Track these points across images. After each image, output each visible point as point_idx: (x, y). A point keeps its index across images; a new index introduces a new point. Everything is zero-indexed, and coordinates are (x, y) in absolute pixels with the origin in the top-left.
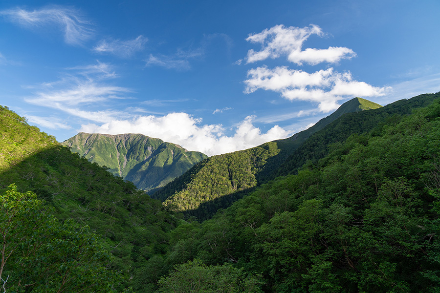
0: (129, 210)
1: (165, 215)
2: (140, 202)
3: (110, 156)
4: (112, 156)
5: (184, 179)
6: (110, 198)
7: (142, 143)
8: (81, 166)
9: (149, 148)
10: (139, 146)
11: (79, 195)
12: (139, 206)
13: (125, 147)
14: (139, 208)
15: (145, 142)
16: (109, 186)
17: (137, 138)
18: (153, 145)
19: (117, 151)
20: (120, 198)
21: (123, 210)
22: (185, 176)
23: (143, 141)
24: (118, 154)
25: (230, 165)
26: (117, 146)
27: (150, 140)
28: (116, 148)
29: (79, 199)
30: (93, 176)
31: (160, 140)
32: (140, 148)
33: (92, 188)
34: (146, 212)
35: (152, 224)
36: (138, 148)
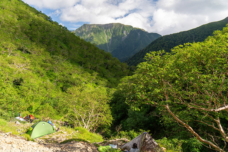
0: (107, 68)
1: (128, 72)
2: (114, 64)
3: (102, 38)
4: (103, 37)
5: (145, 51)
6: (96, 62)
7: (120, 29)
8: (80, 44)
9: (124, 31)
10: (118, 31)
11: (79, 60)
12: (113, 67)
13: (110, 32)
14: (113, 68)
15: (122, 28)
16: (96, 55)
17: (117, 26)
18: (127, 30)
19: (106, 34)
20: (102, 62)
21: (103, 69)
22: (146, 49)
23: (120, 28)
24: (106, 36)
25: (176, 41)
26: (106, 32)
27: (125, 27)
28: (105, 32)
29: (79, 63)
30: (87, 50)
31: (131, 27)
32: (119, 32)
33: (87, 56)
34: (117, 70)
35: (120, 77)
36: (118, 32)
